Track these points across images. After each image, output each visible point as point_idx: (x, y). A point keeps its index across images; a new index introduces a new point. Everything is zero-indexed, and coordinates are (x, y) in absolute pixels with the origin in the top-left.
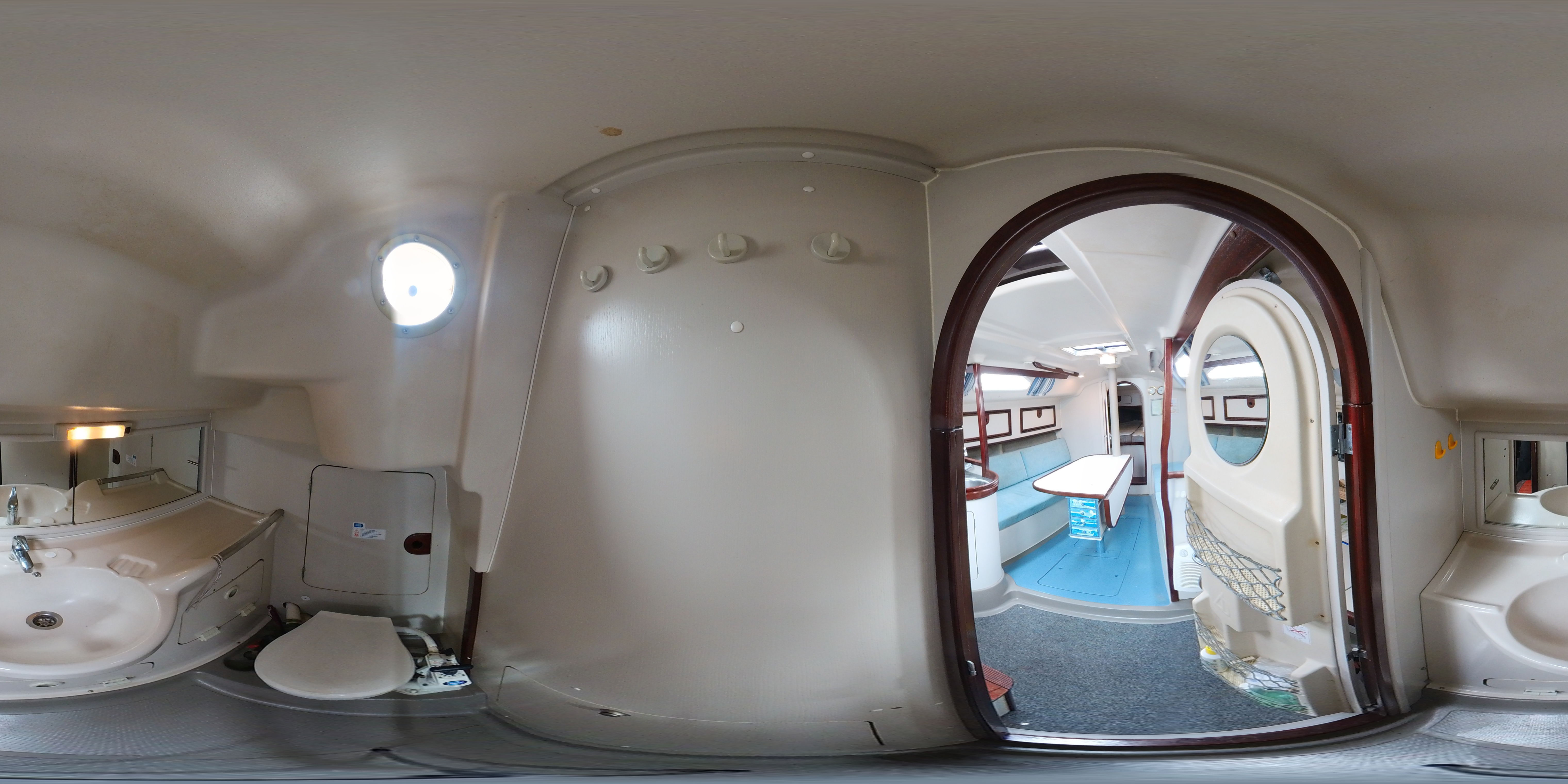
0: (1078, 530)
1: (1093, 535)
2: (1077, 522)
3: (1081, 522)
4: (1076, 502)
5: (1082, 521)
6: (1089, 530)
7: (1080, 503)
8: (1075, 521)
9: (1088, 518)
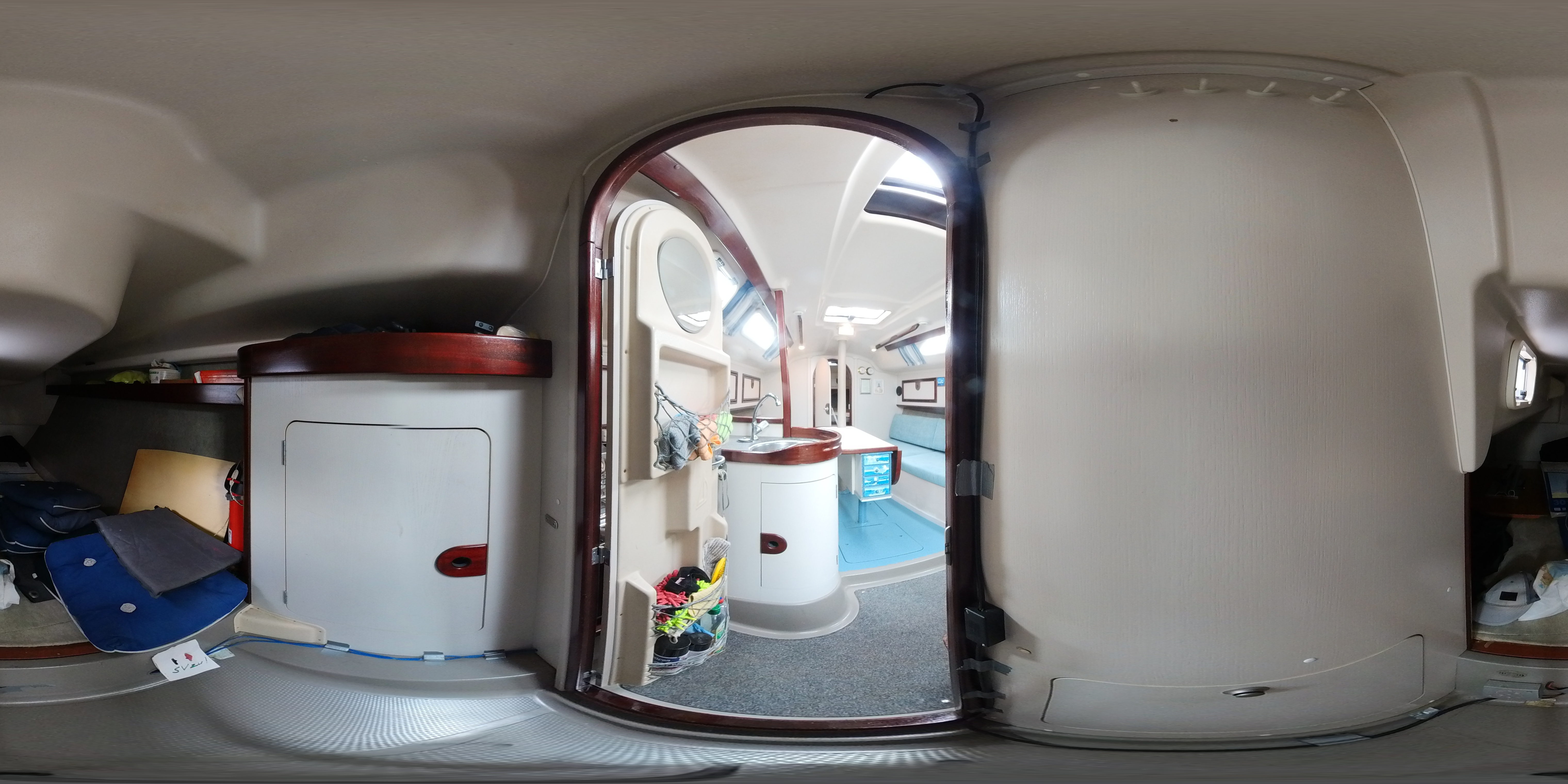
0: (871, 491)
1: (884, 493)
2: (870, 482)
3: (874, 480)
4: (870, 459)
5: (876, 479)
6: (880, 488)
7: (874, 459)
8: (869, 481)
9: (881, 474)
